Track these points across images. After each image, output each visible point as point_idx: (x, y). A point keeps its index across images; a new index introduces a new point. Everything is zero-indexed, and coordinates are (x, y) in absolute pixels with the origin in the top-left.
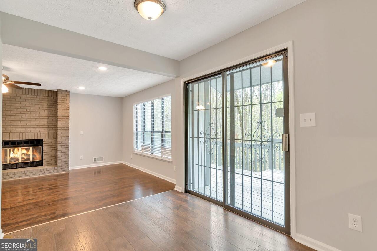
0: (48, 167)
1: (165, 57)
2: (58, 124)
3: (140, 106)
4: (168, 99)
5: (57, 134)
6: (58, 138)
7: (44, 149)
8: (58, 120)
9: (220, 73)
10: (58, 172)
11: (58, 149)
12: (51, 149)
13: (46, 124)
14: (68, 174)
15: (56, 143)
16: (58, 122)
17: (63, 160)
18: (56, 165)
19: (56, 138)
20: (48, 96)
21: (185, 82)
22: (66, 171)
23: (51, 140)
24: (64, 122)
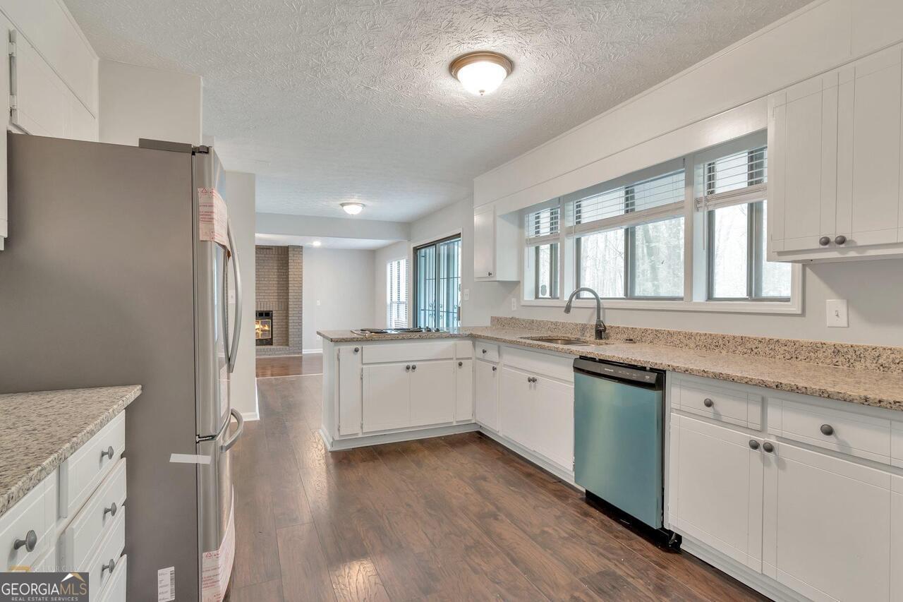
0: (278, 347)
1: (385, 222)
2: (290, 291)
3: (395, 264)
4: (403, 263)
5: (288, 304)
6: (290, 309)
7: (274, 324)
8: (290, 285)
9: (433, 245)
10: (289, 353)
11: (290, 324)
12: (282, 324)
13: (276, 291)
14: (302, 357)
15: (287, 316)
16: (290, 288)
17: (295, 339)
18: (288, 345)
19: (287, 309)
20: (278, 254)
21: (414, 248)
22: (299, 353)
23: (281, 312)
24: (297, 288)
